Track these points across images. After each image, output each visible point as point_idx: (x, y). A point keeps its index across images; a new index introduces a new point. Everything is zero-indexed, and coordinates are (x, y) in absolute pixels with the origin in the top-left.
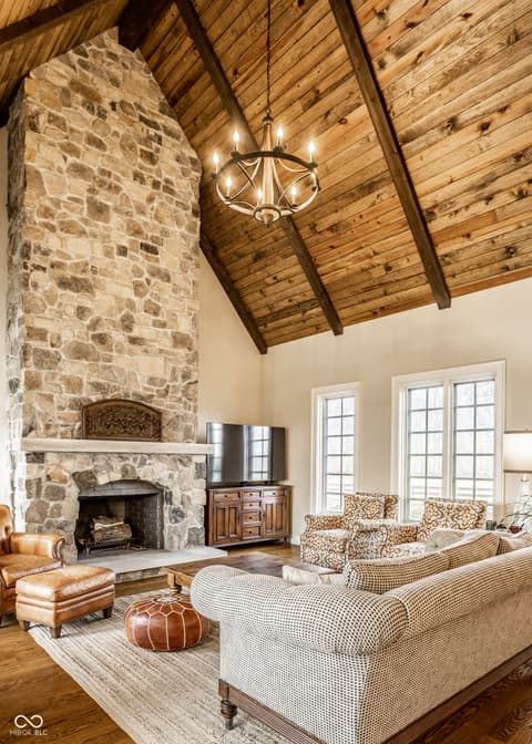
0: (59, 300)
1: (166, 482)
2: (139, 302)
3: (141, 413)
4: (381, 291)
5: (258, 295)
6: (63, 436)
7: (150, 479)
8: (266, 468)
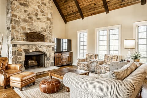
0: (20, 8)
1: (45, 52)
2: (39, 10)
3: (39, 35)
4: (93, 9)
5: (65, 10)
6: (21, 41)
7: (42, 51)
8: (66, 48)
